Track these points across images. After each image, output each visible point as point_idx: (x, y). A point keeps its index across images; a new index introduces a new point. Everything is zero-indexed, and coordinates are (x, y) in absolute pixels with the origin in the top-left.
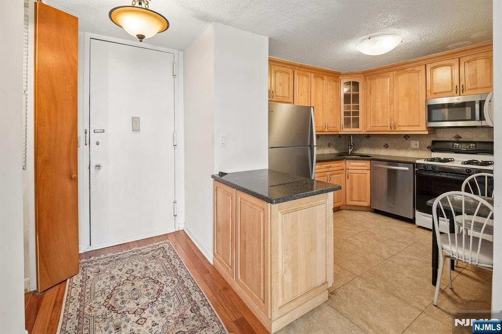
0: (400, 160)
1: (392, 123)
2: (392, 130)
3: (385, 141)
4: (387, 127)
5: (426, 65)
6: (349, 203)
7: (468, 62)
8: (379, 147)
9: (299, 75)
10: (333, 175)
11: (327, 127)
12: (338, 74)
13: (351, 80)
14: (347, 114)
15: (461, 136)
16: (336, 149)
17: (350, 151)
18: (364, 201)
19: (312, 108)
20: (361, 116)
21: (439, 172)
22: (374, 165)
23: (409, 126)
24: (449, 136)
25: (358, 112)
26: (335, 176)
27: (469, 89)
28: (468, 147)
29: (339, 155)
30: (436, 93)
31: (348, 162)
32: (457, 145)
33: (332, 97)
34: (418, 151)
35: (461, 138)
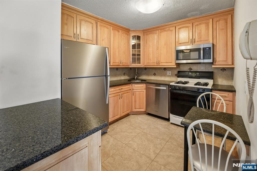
0: (161, 83)
1: (158, 61)
2: (157, 65)
3: (154, 71)
4: (155, 63)
5: (175, 27)
6: (134, 110)
7: (197, 25)
8: (151, 75)
9: (101, 26)
10: (124, 94)
11: (121, 63)
12: (128, 30)
13: (136, 34)
14: (133, 55)
15: (192, 68)
16: (129, 76)
17: (136, 77)
18: (142, 108)
19: (107, 49)
20: (141, 57)
21: (182, 90)
22: (148, 86)
23: (166, 62)
24: (186, 68)
25: (140, 54)
26: (125, 94)
27: (197, 41)
28: (196, 75)
29: (129, 80)
30: (180, 43)
31: (133, 85)
32: (191, 73)
33: (125, 44)
34: (171, 77)
35: (192, 69)
